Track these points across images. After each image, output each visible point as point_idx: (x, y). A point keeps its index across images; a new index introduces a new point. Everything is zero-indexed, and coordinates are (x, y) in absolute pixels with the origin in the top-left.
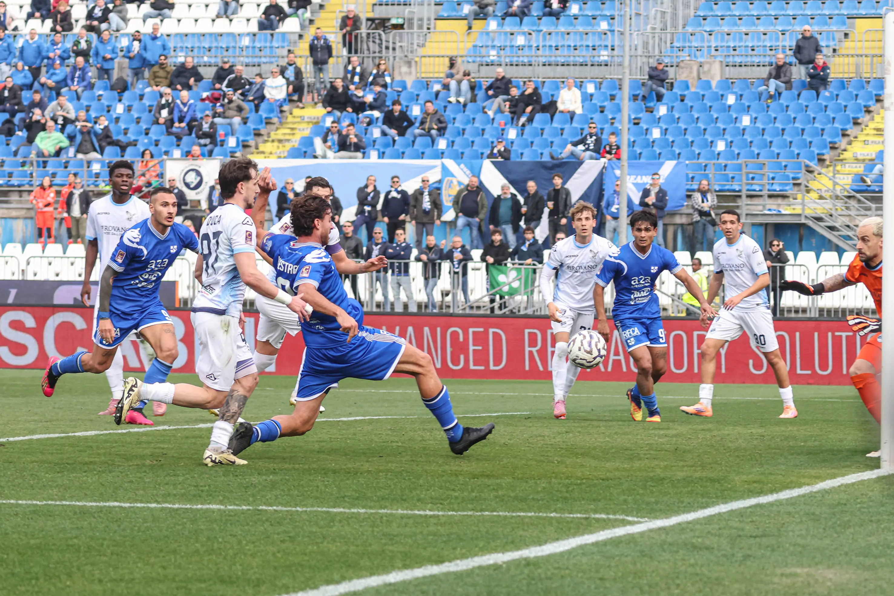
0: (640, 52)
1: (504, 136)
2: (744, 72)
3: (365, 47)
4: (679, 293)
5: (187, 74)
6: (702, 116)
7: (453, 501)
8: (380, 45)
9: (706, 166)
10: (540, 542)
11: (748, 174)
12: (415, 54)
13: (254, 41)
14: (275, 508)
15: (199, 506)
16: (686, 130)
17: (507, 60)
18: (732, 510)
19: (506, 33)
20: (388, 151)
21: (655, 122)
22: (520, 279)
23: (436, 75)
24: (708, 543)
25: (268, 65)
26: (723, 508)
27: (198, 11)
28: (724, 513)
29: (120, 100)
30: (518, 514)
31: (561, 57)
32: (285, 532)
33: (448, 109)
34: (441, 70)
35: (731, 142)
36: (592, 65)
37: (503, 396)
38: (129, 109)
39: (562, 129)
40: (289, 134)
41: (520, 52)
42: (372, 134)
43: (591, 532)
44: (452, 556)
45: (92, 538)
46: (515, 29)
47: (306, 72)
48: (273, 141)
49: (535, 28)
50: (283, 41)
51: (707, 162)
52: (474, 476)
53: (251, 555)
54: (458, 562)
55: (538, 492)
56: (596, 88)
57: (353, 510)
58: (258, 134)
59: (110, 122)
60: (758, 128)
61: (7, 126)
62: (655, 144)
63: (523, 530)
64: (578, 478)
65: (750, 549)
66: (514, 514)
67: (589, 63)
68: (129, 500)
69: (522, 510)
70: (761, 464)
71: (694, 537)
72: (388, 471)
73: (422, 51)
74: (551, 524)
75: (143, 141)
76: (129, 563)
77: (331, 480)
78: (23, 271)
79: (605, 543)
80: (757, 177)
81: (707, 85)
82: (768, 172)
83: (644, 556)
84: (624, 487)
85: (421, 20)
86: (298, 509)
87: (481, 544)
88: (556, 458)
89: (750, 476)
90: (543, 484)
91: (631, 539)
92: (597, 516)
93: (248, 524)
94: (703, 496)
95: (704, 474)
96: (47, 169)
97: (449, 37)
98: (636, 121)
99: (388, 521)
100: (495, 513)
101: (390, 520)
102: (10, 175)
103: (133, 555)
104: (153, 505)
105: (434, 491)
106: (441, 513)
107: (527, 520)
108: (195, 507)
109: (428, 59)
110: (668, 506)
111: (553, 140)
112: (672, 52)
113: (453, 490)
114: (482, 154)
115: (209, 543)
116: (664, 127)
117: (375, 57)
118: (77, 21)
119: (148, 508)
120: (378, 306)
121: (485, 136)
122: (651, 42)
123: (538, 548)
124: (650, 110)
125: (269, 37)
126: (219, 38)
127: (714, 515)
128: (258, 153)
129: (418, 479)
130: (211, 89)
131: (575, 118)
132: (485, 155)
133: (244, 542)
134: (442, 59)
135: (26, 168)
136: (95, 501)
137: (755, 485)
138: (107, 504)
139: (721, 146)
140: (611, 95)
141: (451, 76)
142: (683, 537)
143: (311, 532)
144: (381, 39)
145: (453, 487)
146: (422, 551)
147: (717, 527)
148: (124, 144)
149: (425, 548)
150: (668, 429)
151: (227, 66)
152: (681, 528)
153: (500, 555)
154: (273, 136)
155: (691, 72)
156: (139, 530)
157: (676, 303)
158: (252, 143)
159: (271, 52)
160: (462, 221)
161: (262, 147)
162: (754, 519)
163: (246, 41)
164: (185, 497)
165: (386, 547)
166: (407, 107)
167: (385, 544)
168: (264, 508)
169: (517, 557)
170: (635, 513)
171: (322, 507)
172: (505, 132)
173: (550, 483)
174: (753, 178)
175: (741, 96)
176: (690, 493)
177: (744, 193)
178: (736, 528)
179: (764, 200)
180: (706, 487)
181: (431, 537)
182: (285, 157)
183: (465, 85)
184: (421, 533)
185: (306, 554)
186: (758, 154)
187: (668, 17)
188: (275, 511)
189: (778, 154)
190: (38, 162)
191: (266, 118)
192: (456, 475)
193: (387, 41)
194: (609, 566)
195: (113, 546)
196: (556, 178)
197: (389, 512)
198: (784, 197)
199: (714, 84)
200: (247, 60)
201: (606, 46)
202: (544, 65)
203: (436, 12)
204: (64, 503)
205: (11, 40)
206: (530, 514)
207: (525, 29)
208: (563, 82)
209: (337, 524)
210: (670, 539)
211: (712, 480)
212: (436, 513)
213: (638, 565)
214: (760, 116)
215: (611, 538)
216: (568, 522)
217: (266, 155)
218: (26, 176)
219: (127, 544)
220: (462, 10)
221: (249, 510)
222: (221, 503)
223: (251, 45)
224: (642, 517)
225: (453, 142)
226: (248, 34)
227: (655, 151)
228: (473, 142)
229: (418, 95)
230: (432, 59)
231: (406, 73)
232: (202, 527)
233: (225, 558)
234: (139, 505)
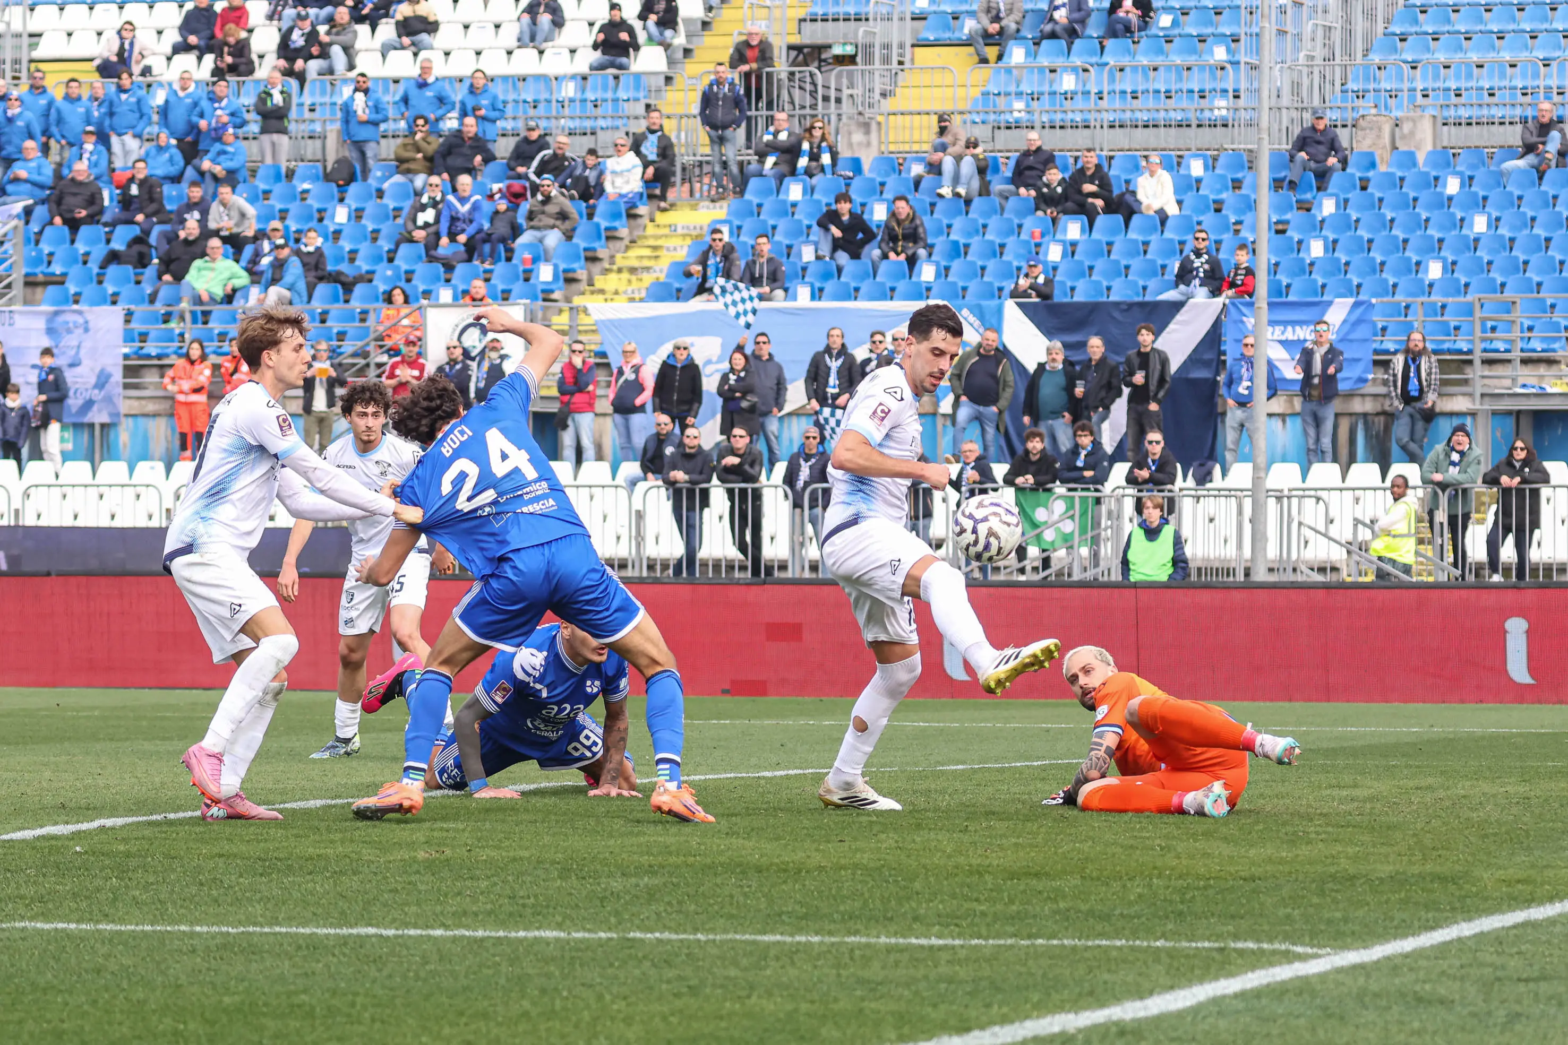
0: (1285, 101)
1: (1041, 257)
2: (1475, 135)
3: (785, 96)
4: (1360, 538)
5: (466, 150)
6: (1401, 216)
7: (977, 920)
8: (813, 93)
9: (1407, 307)
10: (1141, 994)
11: (1483, 321)
12: (876, 109)
13: (583, 90)
14: (657, 935)
15: (522, 934)
16: (1370, 241)
17: (1045, 118)
18: (1482, 933)
19: (1041, 69)
20: (829, 286)
21: (1314, 228)
22: (1072, 517)
23: (916, 147)
24: (1442, 991)
25: (609, 132)
26: (1466, 929)
27: (481, 37)
28: (1469, 938)
29: (342, 200)
30: (1097, 942)
31: (1142, 110)
32: (680, 978)
33: (938, 208)
34: (925, 138)
35: (1454, 263)
36: (1199, 126)
37: (1048, 731)
38: (358, 215)
39: (1146, 244)
40: (649, 258)
41: (1068, 104)
42: (800, 255)
43: (1230, 975)
44: (984, 1018)
45: (334, 993)
46: (1059, 62)
47: (680, 145)
48: (620, 270)
49: (1094, 60)
50: (637, 87)
51: (1410, 300)
52: (1013, 875)
53: (624, 1020)
54: (997, 1029)
55: (1130, 904)
56: (1206, 167)
57: (798, 938)
58: (593, 259)
59: (326, 238)
60: (1502, 236)
61: (137, 248)
62: (1315, 269)
63: (1109, 971)
64: (1198, 877)
65: (1519, 1002)
66: (1090, 943)
67: (1194, 123)
68: (393, 923)
69: (1101, 935)
70: (1529, 848)
71: (1417, 981)
72: (856, 866)
73: (889, 104)
74: (1157, 960)
75: (385, 272)
76: (405, 1036)
77: (754, 884)
78: (168, 511)
79: (1257, 994)
80: (1500, 326)
81: (1410, 159)
82: (1521, 316)
83: (1330, 1016)
84: (1285, 892)
85: (887, 47)
86: (700, 936)
87: (1035, 997)
88: (1158, 842)
89: (1511, 871)
90: (1137, 889)
91: (1303, 986)
92: (1240, 945)
93: (611, 965)
94: (1427, 907)
95: (1429, 867)
96: (210, 325)
97: (938, 78)
98: (1280, 227)
99: (863, 956)
100: (1055, 942)
101: (868, 955)
102: (143, 337)
103: (410, 1021)
104: (439, 932)
105: (942, 902)
106: (957, 942)
107: (1114, 953)
108: (513, 934)
109: (900, 117)
110: (1366, 926)
111: (1130, 262)
112: (1344, 100)
113: (977, 900)
114: (1000, 289)
115: (546, 999)
116: (1331, 237)
117: (805, 117)
118: (261, 57)
119: (429, 937)
120: (814, 567)
121: (1005, 258)
122: (1306, 82)
123: (1138, 1004)
124: (1305, 207)
125: (611, 81)
126: (521, 84)
127: (1451, 942)
128: (592, 293)
129: (912, 880)
130: (509, 178)
131: (1169, 223)
132: (1006, 292)
133: (608, 997)
134: (925, 117)
135: (173, 325)
136: (332, 925)
137: (1520, 886)
138: (354, 931)
139: (1435, 271)
140: (1233, 180)
141: (943, 148)
142: (1397, 981)
143: (727, 978)
144: (814, 84)
145: (975, 895)
146: (930, 1009)
147: (1457, 963)
148: (350, 279)
149: (935, 1006)
150: (1355, 786)
151: (534, 135)
152: (1391, 965)
153: (1071, 1016)
154: (620, 261)
155: (1379, 137)
156: (417, 978)
157: (1356, 557)
158: (582, 274)
159: (616, 109)
160: (965, 412)
161: (600, 282)
162: (1523, 948)
163: (569, 90)
164: (494, 917)
165: (866, 1004)
166: (863, 205)
167: (863, 999)
168: (638, 935)
169: (1102, 1020)
170: (1307, 939)
171: (744, 933)
172: (1042, 250)
173: (1150, 886)
174: (1493, 329)
175: (1471, 178)
176: (1405, 902)
177: (1477, 357)
178: (1491, 965)
179: (1515, 369)
180: (1432, 891)
181: (943, 986)
182: (641, 300)
183: (968, 166)
184: (926, 977)
185: (721, 1018)
186: (1503, 285)
187: (1337, 36)
188: (659, 941)
189: (1539, 285)
190: (193, 313)
191: (607, 229)
192: (980, 874)
193: (827, 87)
194: (1268, 1035)
195: (373, 1006)
196: (1144, 331)
197: (864, 940)
198: (1551, 362)
199: (1421, 158)
200: (571, 124)
201: (1225, 91)
202: (1112, 127)
203: (915, 31)
204: (277, 929)
205: (142, 92)
206: (1118, 943)
207: (1077, 61)
208: (1146, 157)
209: (773, 963)
210: (1374, 987)
211: (1442, 879)
212: (949, 942)
213: (1321, 1033)
214: (1507, 216)
215: (1268, 985)
216: (1187, 957)
217: (608, 296)
218: (171, 340)
219: (398, 1001)
220: (962, 27)
221: (610, 939)
222: (559, 926)
223: (579, 96)
224: (1320, 946)
225: (947, 269)
226: (573, 77)
227: (1315, 281)
228: (983, 269)
229: (882, 184)
230: (908, 118)
231: (860, 144)
232: (531, 971)
233: (576, 1026)
234: (412, 932)
